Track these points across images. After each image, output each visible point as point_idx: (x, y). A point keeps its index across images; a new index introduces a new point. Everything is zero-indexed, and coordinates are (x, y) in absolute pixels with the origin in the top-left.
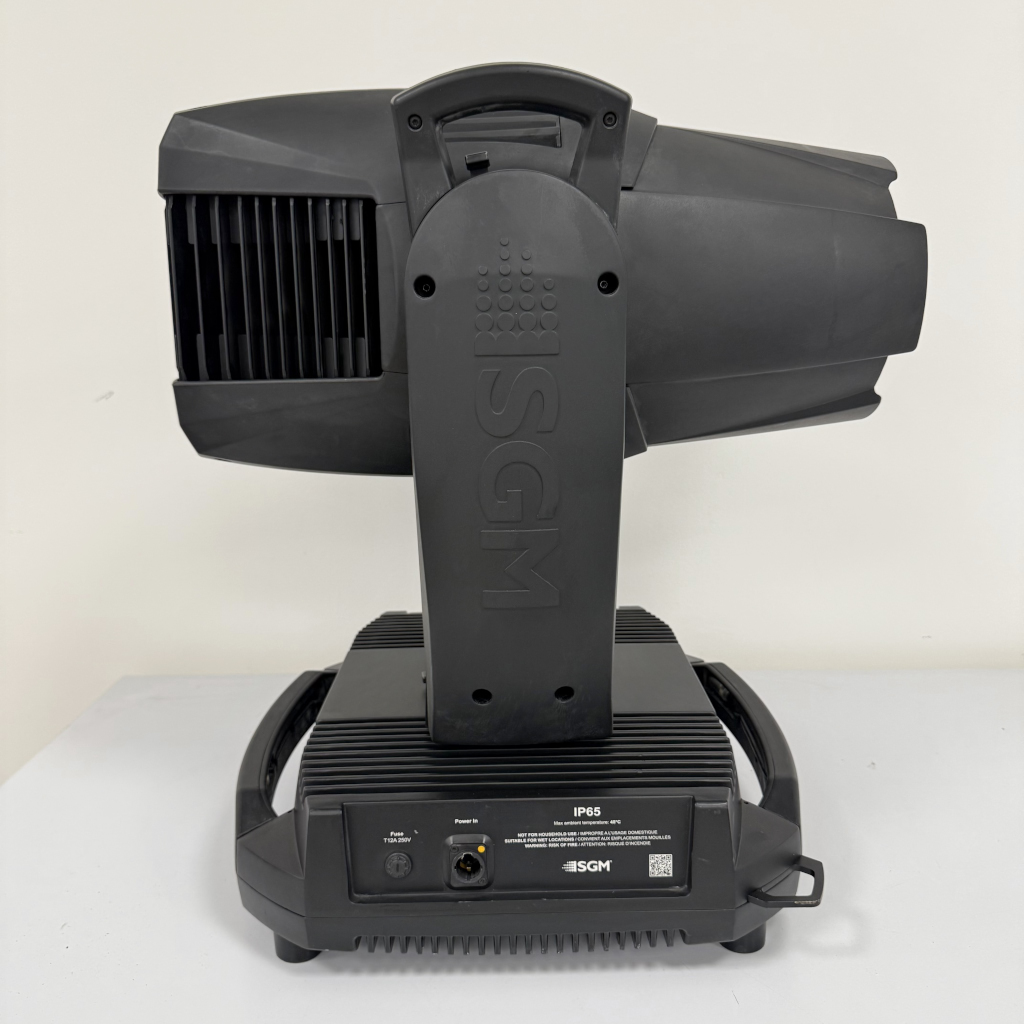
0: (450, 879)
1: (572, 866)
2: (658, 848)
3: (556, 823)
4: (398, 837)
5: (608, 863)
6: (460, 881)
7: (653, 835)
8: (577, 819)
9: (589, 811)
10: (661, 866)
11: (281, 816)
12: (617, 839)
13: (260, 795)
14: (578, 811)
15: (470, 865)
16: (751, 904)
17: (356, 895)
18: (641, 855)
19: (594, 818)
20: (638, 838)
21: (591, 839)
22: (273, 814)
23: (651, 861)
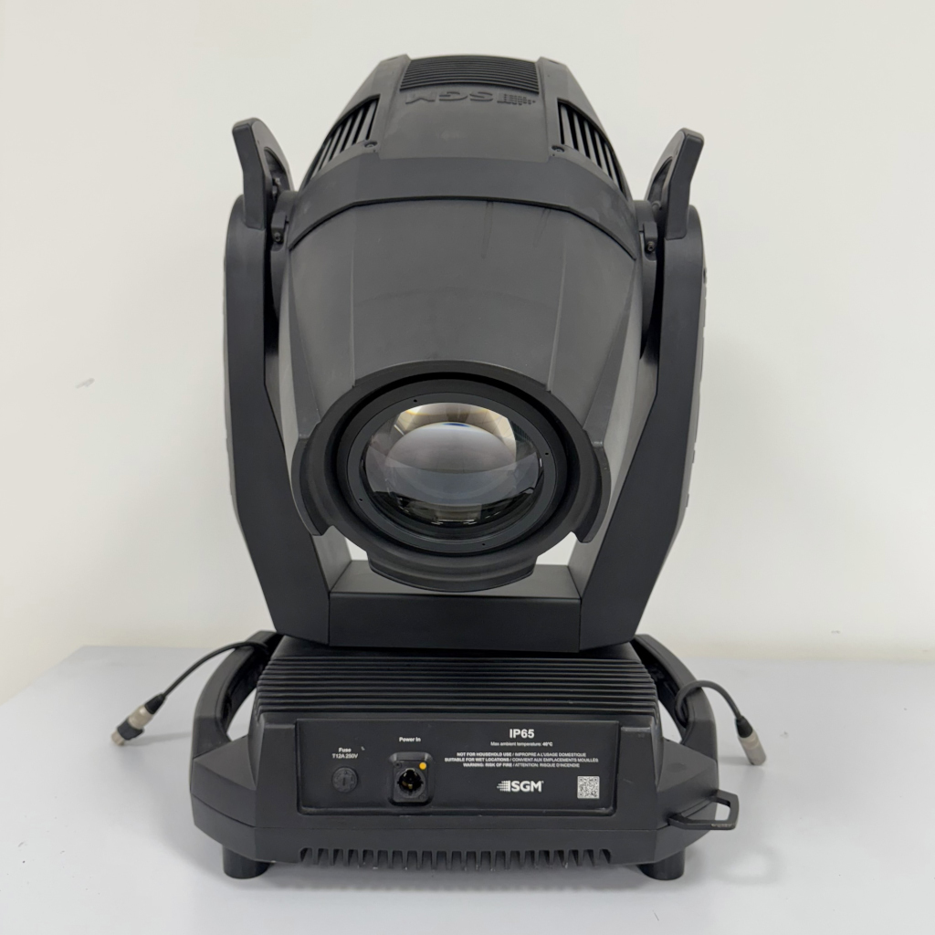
0: (392, 794)
1: (507, 786)
2: (586, 770)
3: (493, 744)
4: (345, 753)
5: (539, 784)
6: (402, 796)
7: (582, 757)
8: (512, 740)
9: (524, 733)
10: (589, 787)
11: (236, 741)
12: (550, 760)
13: (216, 723)
14: (514, 733)
15: (411, 781)
16: (671, 827)
17: (304, 808)
18: (570, 777)
19: (528, 740)
20: (568, 760)
21: (525, 760)
22: (228, 740)
23: (580, 783)
